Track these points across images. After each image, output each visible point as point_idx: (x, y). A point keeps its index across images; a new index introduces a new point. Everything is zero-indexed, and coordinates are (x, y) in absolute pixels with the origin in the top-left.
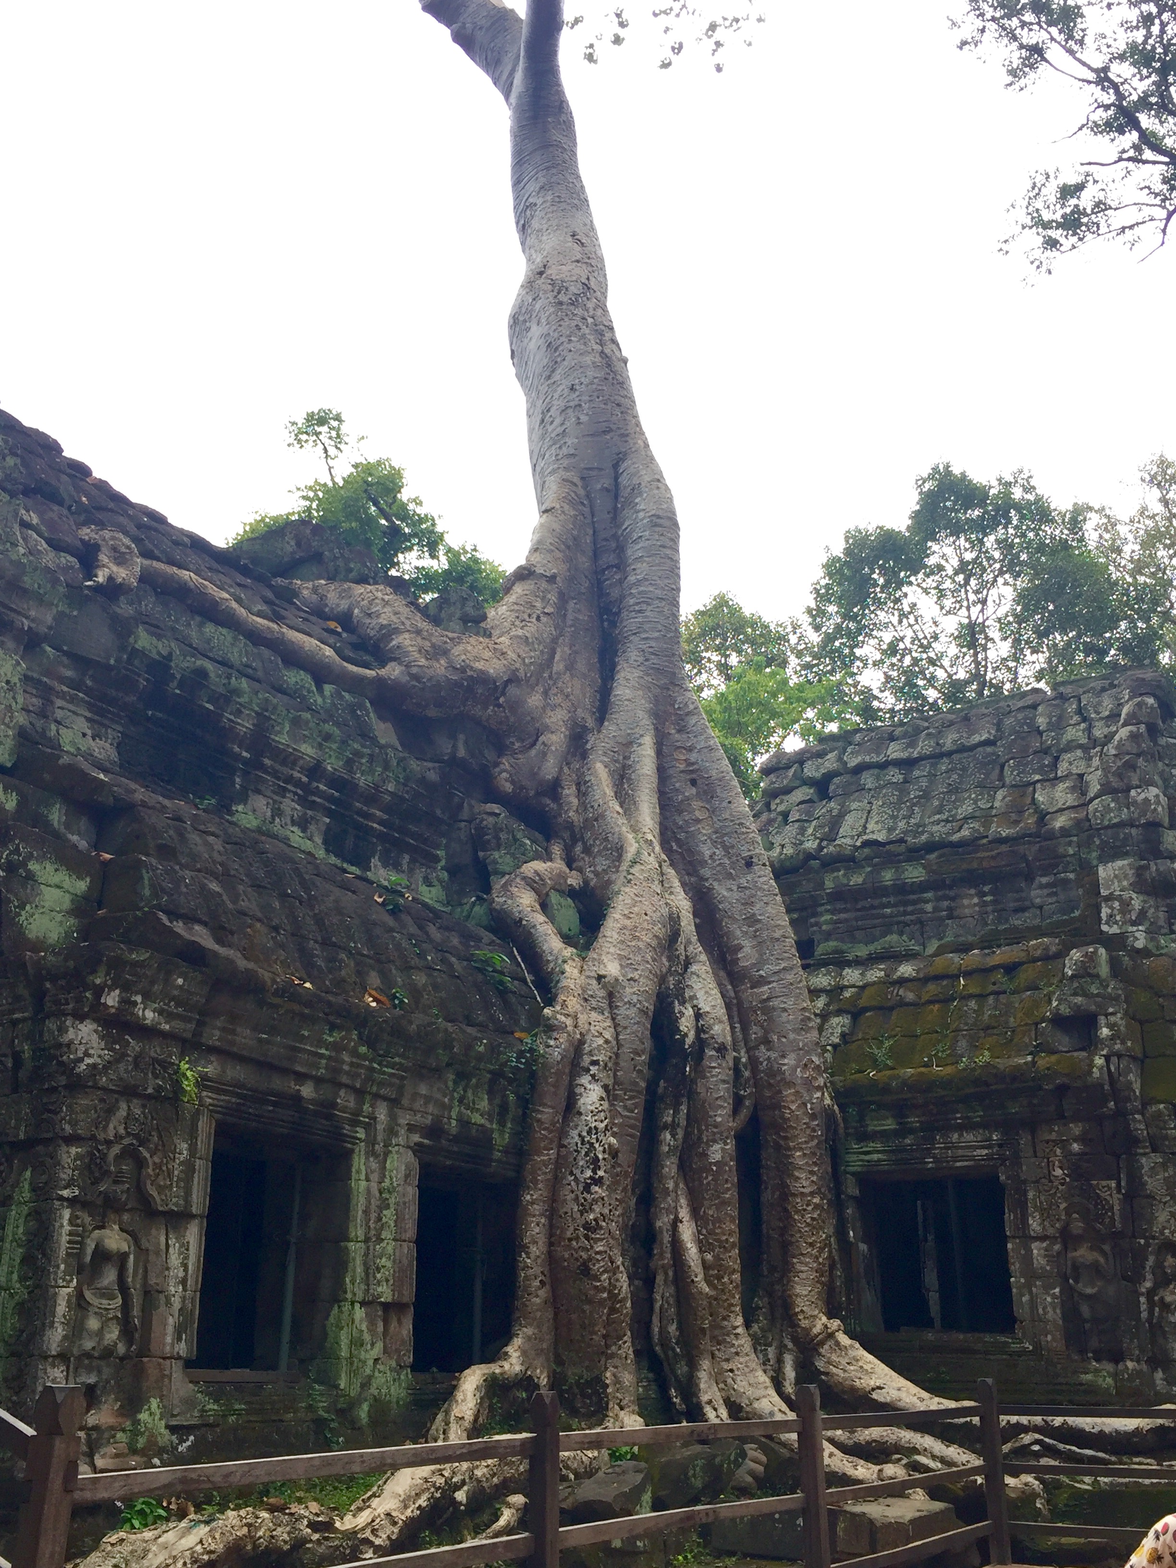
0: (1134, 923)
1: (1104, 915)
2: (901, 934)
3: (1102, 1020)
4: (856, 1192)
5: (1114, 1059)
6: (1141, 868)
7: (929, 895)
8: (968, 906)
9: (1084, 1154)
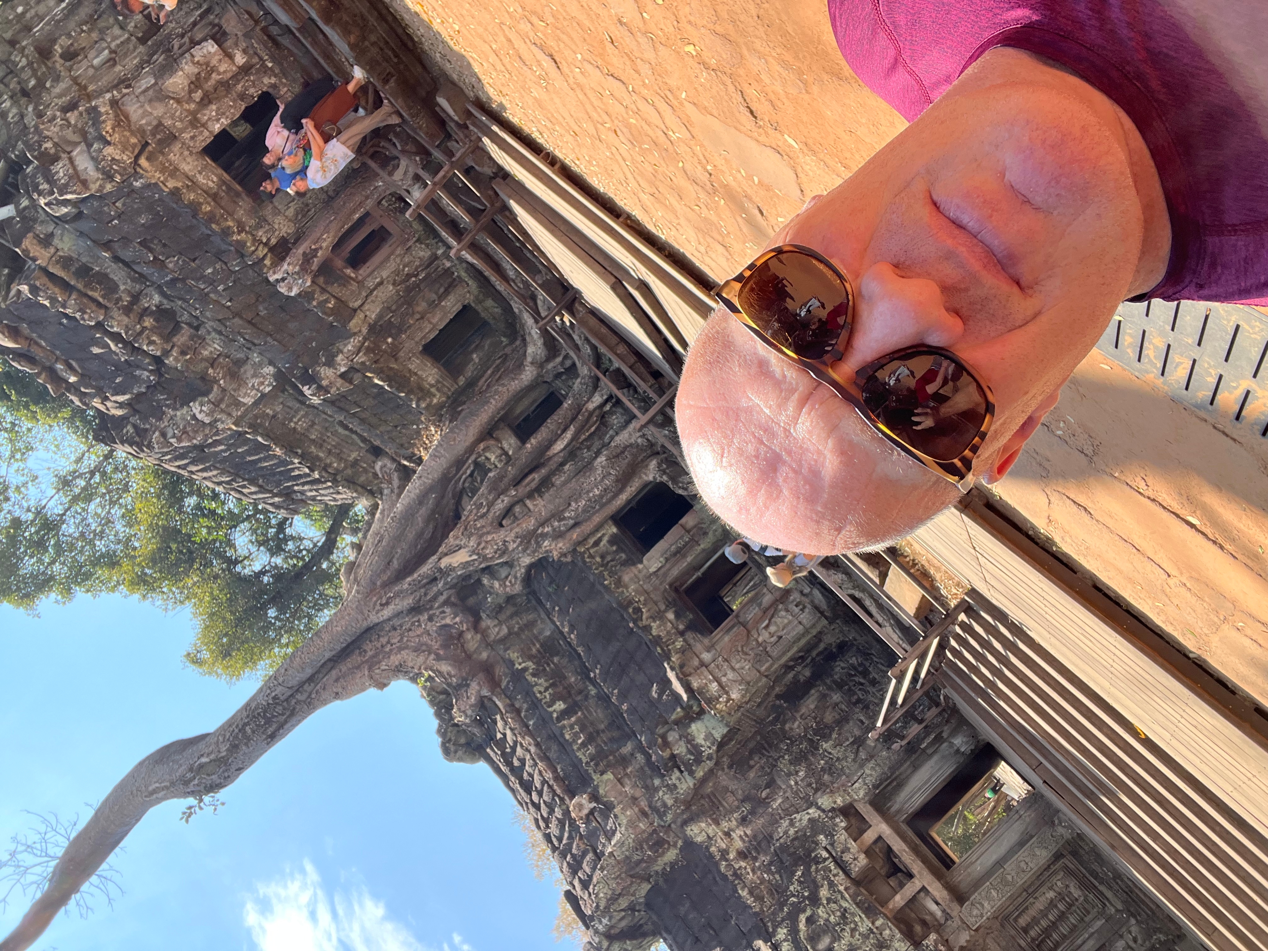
0: (264, 377)
1: (270, 388)
2: (336, 431)
3: (338, 373)
4: (461, 377)
5: (350, 358)
6: (235, 390)
7: (313, 437)
8: (304, 422)
9: (389, 336)
